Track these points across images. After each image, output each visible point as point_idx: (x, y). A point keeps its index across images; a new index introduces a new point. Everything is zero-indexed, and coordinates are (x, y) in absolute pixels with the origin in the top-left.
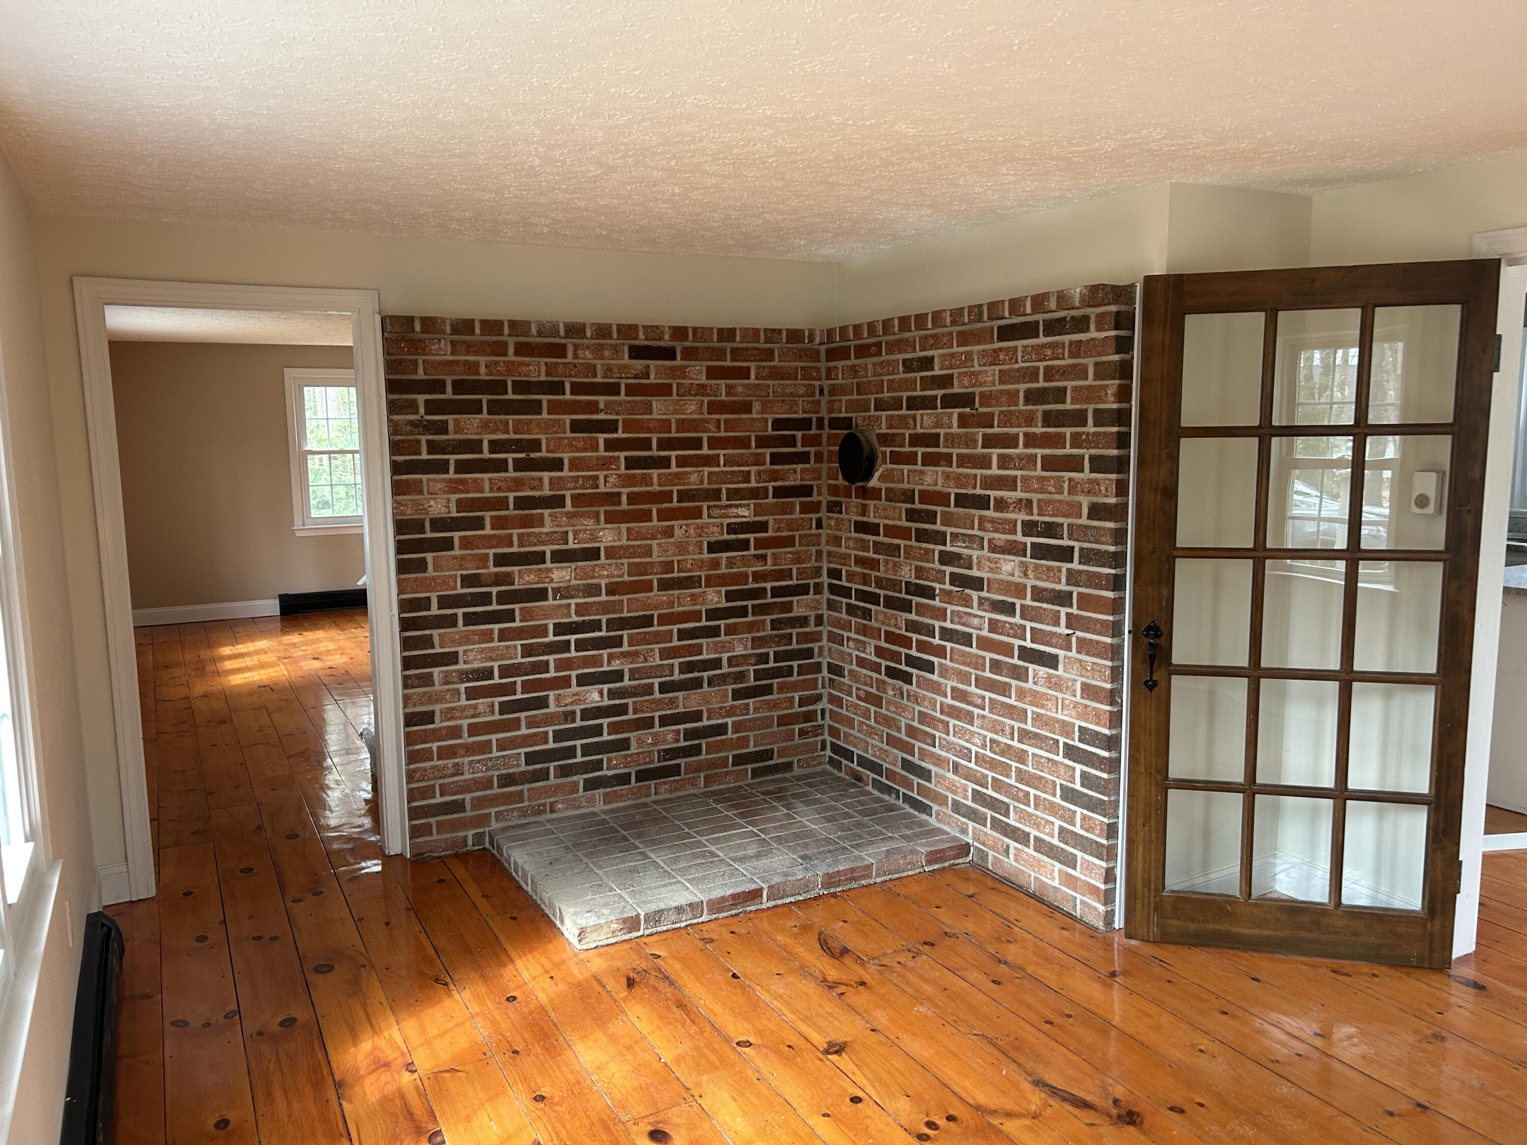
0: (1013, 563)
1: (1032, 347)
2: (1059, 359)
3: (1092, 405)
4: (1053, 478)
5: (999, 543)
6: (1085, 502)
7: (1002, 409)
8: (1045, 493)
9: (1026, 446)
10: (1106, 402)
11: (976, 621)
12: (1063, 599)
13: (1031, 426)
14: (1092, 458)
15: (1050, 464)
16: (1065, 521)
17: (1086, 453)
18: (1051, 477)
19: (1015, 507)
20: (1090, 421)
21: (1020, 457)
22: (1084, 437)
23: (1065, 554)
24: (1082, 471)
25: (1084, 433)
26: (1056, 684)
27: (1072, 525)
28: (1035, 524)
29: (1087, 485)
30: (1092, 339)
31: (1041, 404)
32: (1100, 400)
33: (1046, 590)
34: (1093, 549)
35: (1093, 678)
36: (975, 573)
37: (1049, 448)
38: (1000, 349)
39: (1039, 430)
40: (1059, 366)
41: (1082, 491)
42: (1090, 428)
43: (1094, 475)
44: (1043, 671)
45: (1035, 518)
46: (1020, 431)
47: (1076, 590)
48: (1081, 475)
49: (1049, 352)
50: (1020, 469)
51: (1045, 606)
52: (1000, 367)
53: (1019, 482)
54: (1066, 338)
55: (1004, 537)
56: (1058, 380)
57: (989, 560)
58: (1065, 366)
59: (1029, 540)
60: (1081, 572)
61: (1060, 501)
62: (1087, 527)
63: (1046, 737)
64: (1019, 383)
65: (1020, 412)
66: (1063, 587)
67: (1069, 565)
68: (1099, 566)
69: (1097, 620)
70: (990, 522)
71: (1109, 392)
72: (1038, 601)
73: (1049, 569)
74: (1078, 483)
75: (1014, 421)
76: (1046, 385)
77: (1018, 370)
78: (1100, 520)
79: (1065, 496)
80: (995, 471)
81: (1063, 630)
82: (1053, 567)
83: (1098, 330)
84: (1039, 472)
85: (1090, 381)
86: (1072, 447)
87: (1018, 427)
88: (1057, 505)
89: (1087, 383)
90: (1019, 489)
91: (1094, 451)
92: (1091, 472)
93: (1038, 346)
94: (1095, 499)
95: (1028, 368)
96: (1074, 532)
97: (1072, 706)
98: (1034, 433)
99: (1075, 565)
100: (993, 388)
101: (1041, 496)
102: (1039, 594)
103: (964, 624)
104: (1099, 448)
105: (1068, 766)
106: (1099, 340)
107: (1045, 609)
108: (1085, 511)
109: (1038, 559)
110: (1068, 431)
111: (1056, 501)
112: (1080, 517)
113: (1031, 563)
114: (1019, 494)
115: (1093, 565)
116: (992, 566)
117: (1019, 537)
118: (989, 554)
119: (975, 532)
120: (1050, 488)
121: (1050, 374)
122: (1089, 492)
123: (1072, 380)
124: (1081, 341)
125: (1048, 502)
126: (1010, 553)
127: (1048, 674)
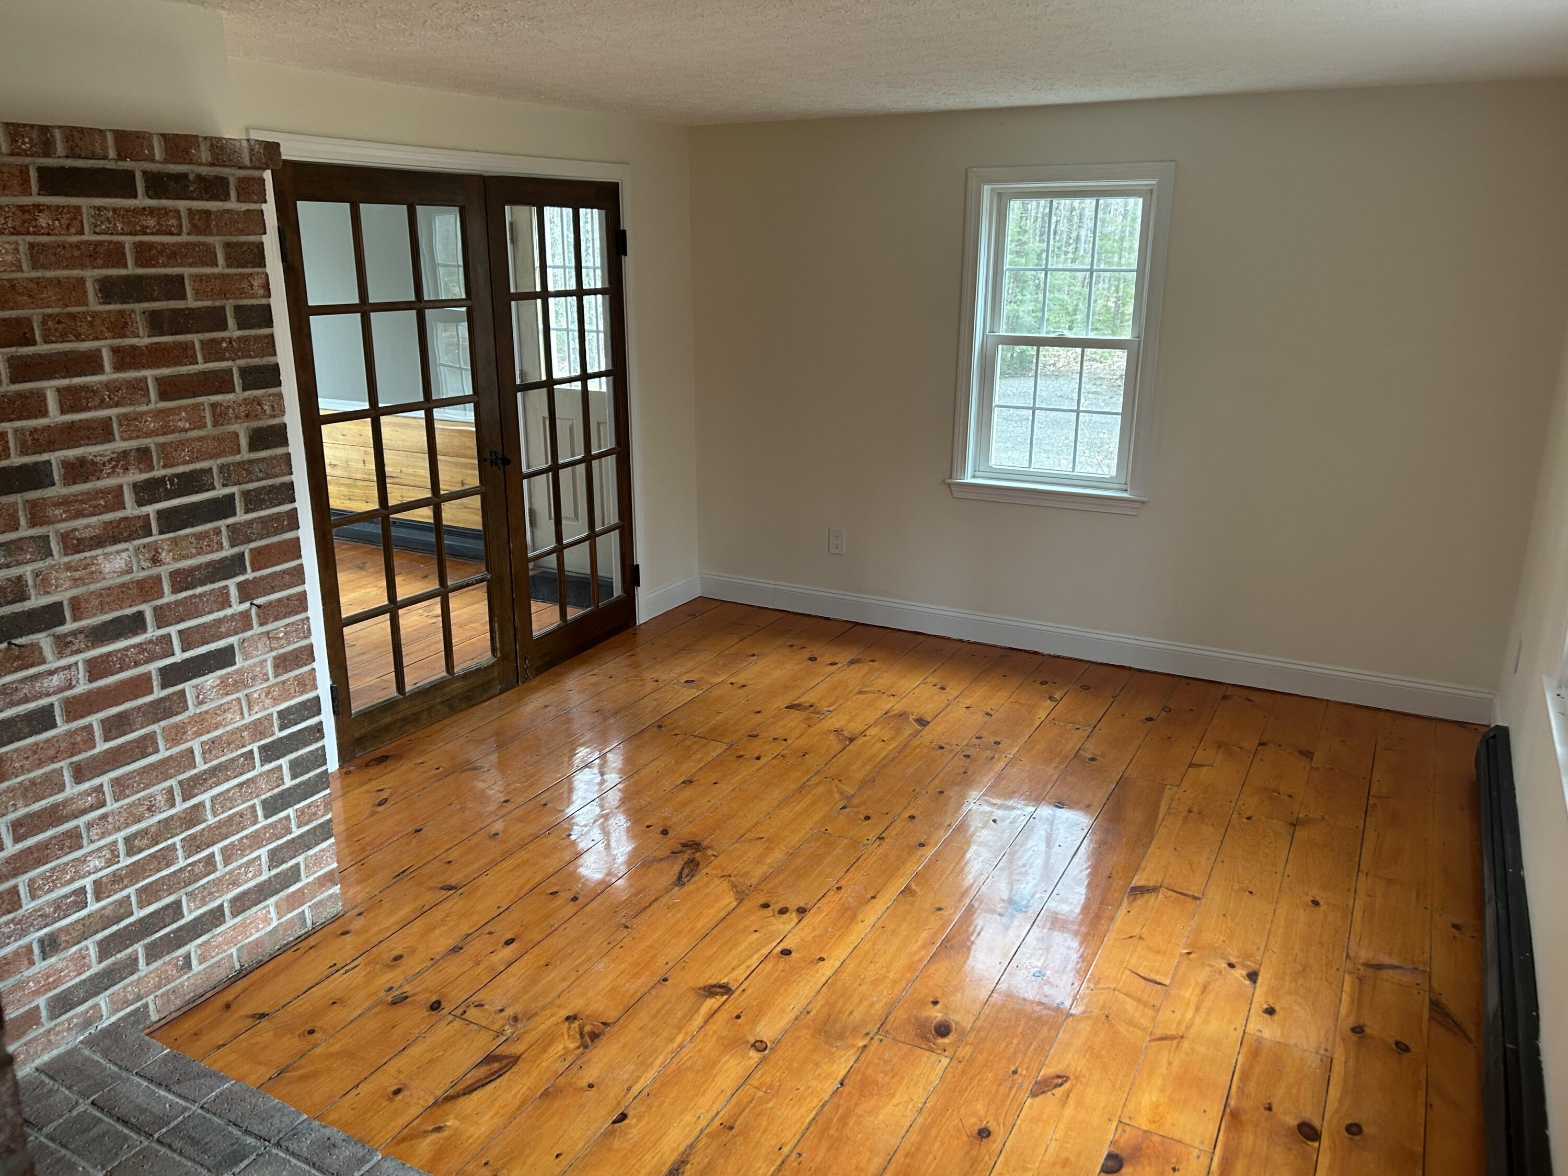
0: (124, 555)
1: (115, 210)
2: (172, 234)
3: (231, 301)
4: (184, 408)
5: (86, 534)
6: (242, 430)
7: (49, 311)
8: (173, 432)
9: (119, 367)
10: (253, 296)
11: (56, 680)
12: (233, 566)
13: (125, 336)
14: (243, 371)
15: (168, 389)
16: (213, 464)
17: (234, 366)
18: (180, 408)
19: (114, 467)
20: (231, 322)
21: (111, 387)
22: (224, 345)
23: (224, 507)
24: (233, 391)
25: (223, 339)
26: (236, 682)
27: (229, 465)
28: (161, 481)
29: (242, 408)
30: (227, 211)
31: (139, 302)
32: (243, 293)
33: (198, 567)
34: (264, 488)
35: (289, 644)
36: (36, 601)
37: (168, 367)
38: (38, 207)
39: (143, 341)
40: (162, 244)
41: (237, 417)
42: (233, 333)
43: (247, 393)
44: (210, 680)
45: (158, 473)
46: (104, 347)
47: (246, 549)
48: (231, 396)
49: (152, 222)
50: (117, 405)
51: (199, 590)
52: (30, 238)
53: (115, 425)
54: (182, 205)
55: (93, 520)
56: (164, 266)
57: (69, 567)
58: (174, 245)
59: (151, 510)
60: (251, 522)
61: (201, 439)
62: (251, 462)
63: (233, 760)
64: (82, 266)
65: (95, 315)
66: (228, 552)
67: (230, 521)
68: (276, 506)
69: (284, 572)
70: (57, 505)
71: (255, 284)
72: (187, 589)
73: (199, 537)
74: (228, 407)
75: (84, 329)
76: (141, 271)
77: (77, 246)
78: (268, 448)
79: (210, 430)
80: (55, 416)
81: (237, 607)
82: (206, 532)
83: (239, 200)
84: (155, 403)
85: (221, 268)
86: (206, 360)
87: (97, 339)
88: (197, 444)
89: (215, 270)
90: (117, 437)
91: (242, 362)
92: (244, 390)
93: (127, 211)
94: (255, 424)
95: (100, 243)
96: (229, 475)
97: (263, 695)
98: (134, 347)
99: (241, 517)
100: (18, 275)
101: (161, 439)
102: (181, 580)
103: (26, 700)
104: (251, 357)
105: (271, 770)
106: (238, 213)
107: (200, 596)
108: (244, 442)
109: (175, 531)
110: (195, 339)
111: (193, 440)
112: (239, 452)
113: (163, 541)
114: (119, 445)
115: (267, 508)
116: (77, 575)
117: (131, 510)
118: (67, 559)
119: (25, 531)
120: (181, 424)
121: (145, 254)
122: (247, 416)
123: (190, 265)
124: (208, 213)
125: (182, 443)
126: (116, 540)
127: (221, 677)
